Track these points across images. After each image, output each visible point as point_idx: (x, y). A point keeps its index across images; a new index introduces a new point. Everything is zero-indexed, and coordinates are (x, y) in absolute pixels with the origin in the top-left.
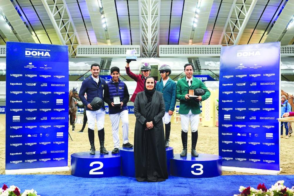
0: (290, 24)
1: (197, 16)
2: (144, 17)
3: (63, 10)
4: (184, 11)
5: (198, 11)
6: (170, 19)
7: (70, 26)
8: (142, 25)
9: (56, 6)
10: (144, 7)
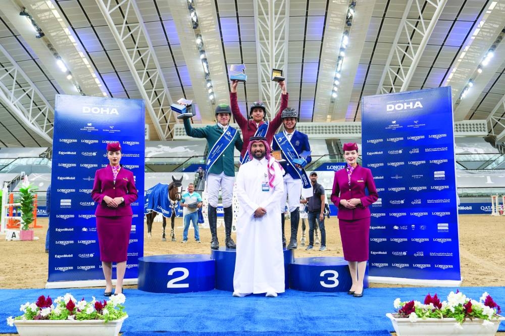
0: (465, 92)
1: (337, 83)
2: (265, 85)
3: (156, 77)
4: (319, 77)
5: (339, 76)
6: (301, 87)
7: (165, 98)
8: (263, 95)
9: (147, 72)
10: (265, 71)
